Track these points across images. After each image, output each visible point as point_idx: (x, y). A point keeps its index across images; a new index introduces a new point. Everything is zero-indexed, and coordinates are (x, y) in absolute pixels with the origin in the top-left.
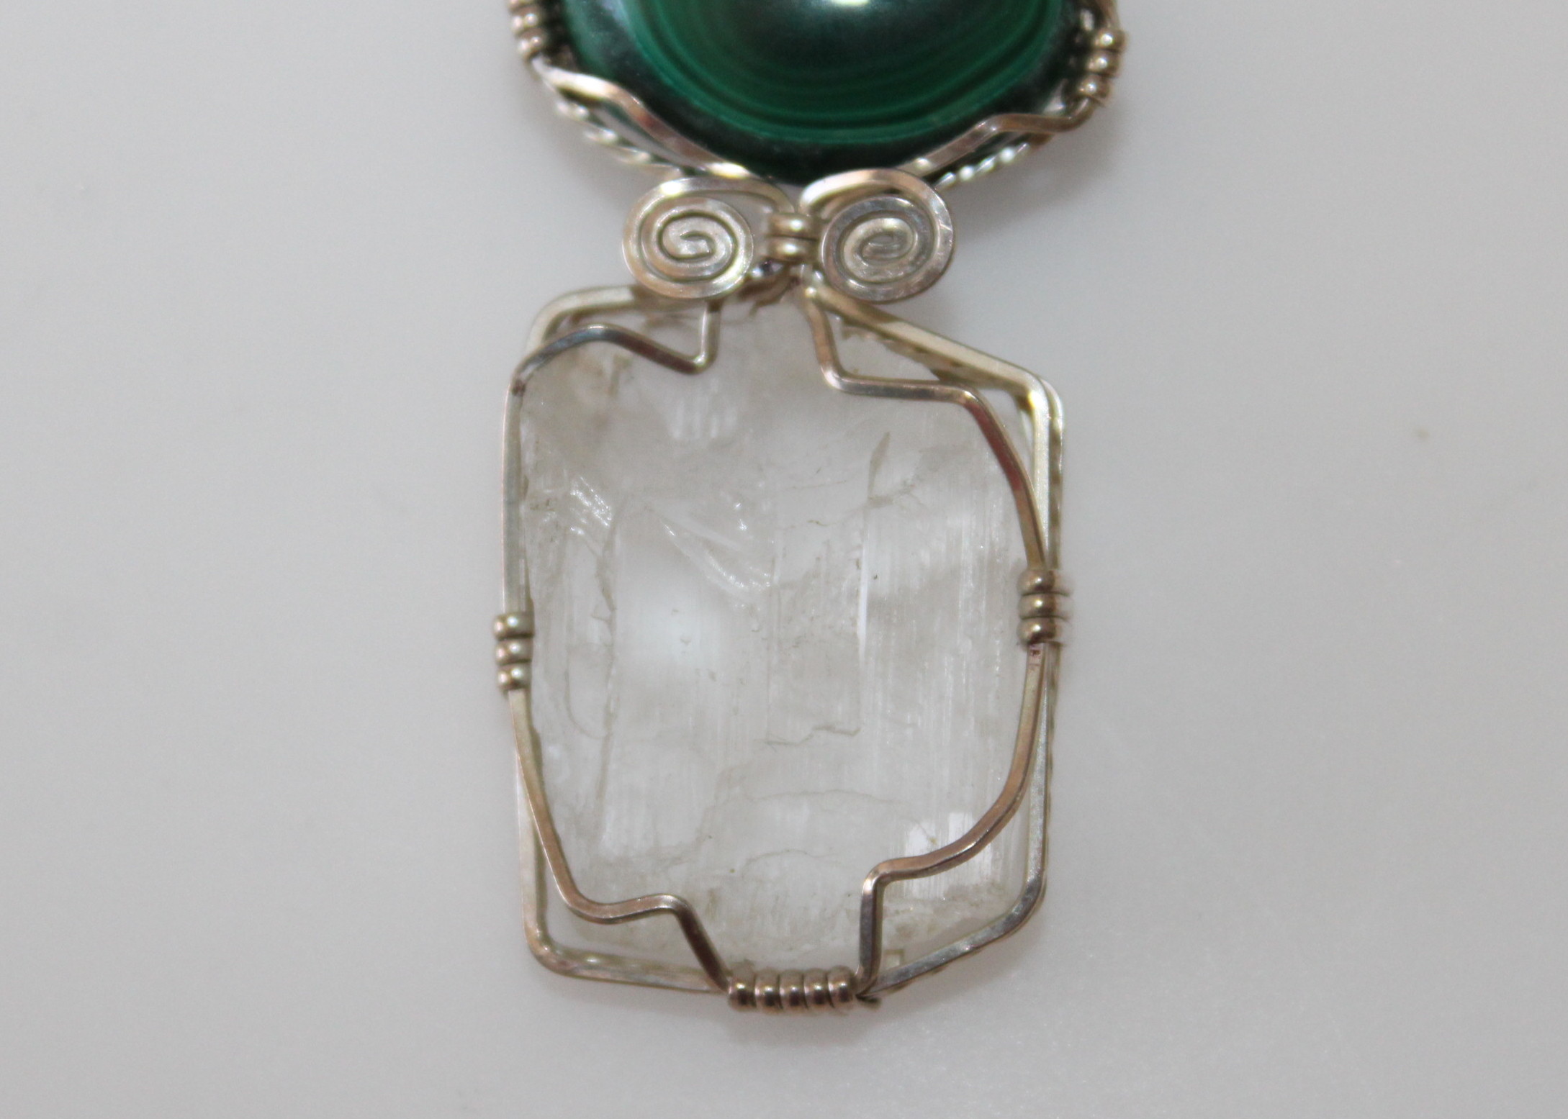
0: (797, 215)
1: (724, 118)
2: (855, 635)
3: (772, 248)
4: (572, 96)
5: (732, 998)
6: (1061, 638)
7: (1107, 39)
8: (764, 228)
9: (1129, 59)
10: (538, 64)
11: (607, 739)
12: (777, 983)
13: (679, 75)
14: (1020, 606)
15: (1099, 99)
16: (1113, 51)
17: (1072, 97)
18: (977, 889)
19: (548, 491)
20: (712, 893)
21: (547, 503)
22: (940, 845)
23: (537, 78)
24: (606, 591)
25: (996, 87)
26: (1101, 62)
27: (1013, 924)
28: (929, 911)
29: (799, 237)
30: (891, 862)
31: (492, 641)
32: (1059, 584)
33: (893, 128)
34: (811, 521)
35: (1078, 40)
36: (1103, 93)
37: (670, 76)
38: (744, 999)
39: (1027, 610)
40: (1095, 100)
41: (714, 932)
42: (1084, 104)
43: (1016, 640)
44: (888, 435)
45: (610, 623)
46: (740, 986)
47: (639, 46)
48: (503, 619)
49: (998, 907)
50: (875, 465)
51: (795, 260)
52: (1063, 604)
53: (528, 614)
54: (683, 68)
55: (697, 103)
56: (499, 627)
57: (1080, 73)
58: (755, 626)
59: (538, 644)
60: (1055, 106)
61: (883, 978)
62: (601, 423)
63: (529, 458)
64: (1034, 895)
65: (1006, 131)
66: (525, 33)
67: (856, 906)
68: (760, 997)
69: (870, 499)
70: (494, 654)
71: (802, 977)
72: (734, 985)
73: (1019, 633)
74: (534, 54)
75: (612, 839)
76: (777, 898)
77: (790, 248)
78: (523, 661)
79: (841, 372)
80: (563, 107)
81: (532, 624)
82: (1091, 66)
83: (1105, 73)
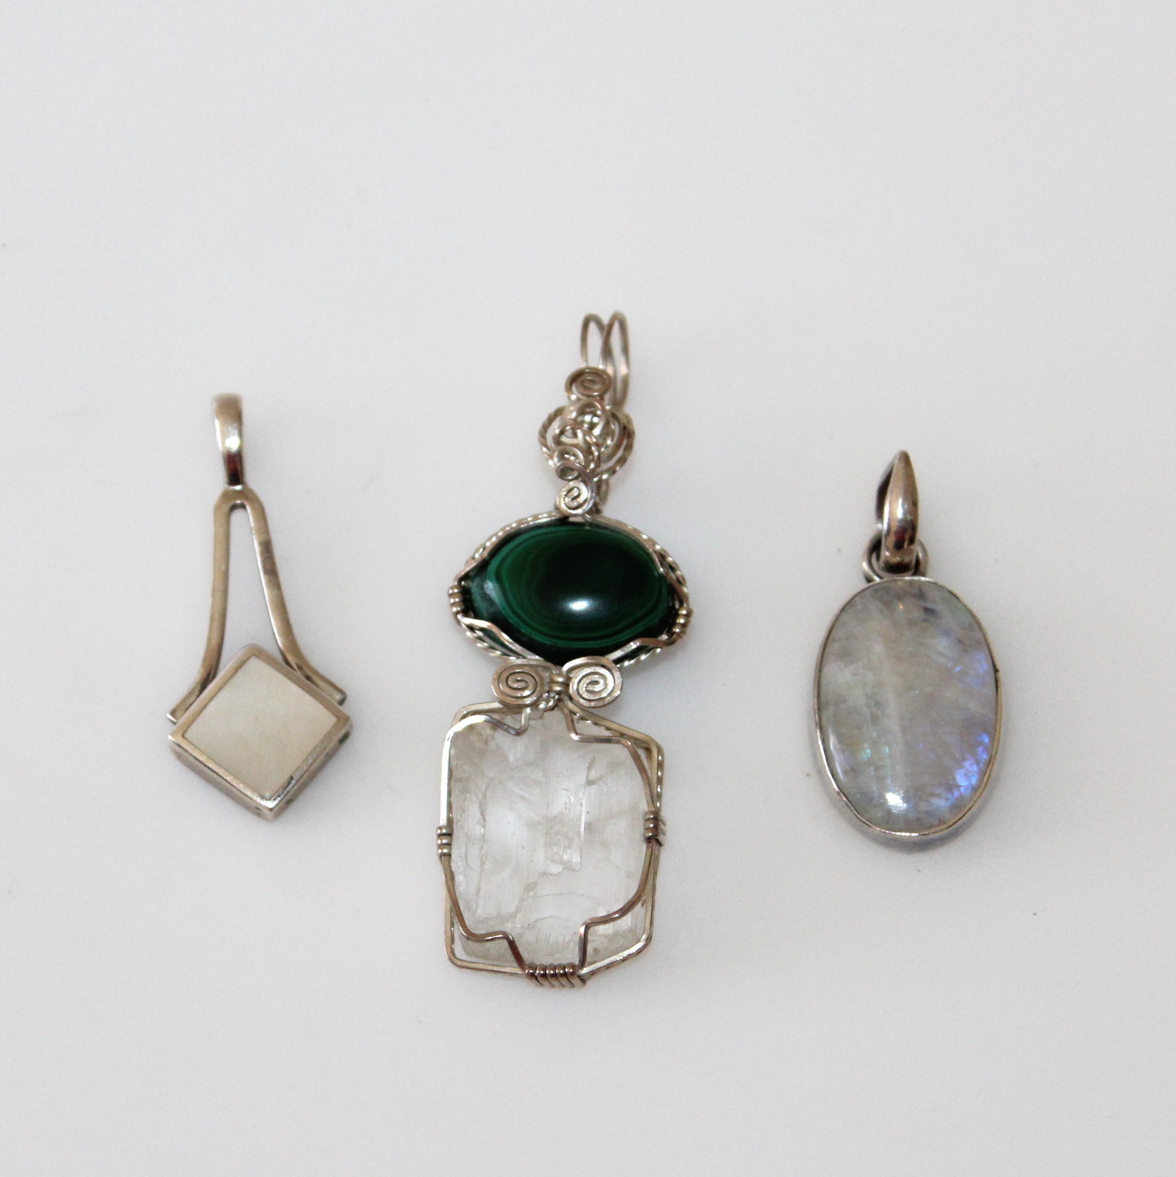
0: (560, 675)
1: (533, 636)
2: (579, 832)
3: (551, 687)
4: (471, 628)
5: (527, 975)
6: (661, 838)
7: (684, 612)
8: (548, 679)
9: (693, 619)
10: (459, 616)
11: (481, 872)
12: (545, 970)
13: (516, 619)
14: (644, 825)
15: (682, 635)
16: (688, 616)
17: (671, 634)
18: (624, 932)
22: (610, 912)
23: (458, 622)
24: (483, 814)
25: (640, 628)
26: (682, 621)
28: (606, 940)
29: (562, 683)
30: (592, 919)
32: (660, 818)
33: (599, 642)
34: (563, 789)
35: (673, 612)
36: (683, 632)
37: (513, 620)
38: (532, 976)
39: (647, 827)
40: (679, 635)
42: (675, 636)
43: (642, 839)
44: (595, 756)
45: (484, 826)
46: (530, 970)
47: (501, 608)
48: (440, 829)
50: (589, 769)
51: (560, 692)
52: (661, 826)
53: (451, 826)
54: (518, 616)
55: (523, 630)
56: (439, 831)
57: (674, 624)
59: (455, 837)
60: (664, 637)
62: (482, 753)
65: (645, 644)
66: (453, 605)
67: (577, 939)
68: (539, 975)
69: (587, 781)
71: (554, 968)
72: (528, 969)
73: (644, 835)
74: (458, 613)
75: (481, 912)
76: (547, 935)
77: (557, 688)
78: (449, 845)
79: (577, 734)
80: (468, 633)
81: (452, 831)
82: (678, 621)
83: (684, 626)
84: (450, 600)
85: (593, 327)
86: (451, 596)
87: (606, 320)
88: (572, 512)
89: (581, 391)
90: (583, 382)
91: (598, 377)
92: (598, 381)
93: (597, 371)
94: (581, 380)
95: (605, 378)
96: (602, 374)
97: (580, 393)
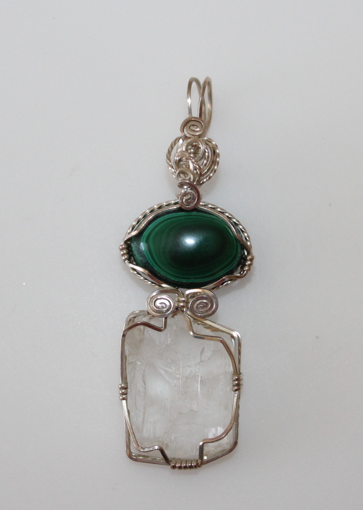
0: (183, 297)
2: (198, 391)
3: (178, 304)
4: (133, 269)
5: (171, 467)
7: (250, 257)
8: (177, 299)
9: (255, 262)
10: (126, 262)
11: (144, 412)
12: (181, 463)
13: (158, 267)
16: (251, 260)
17: (243, 271)
18: (224, 444)
19: (131, 360)
20: (166, 444)
21: (131, 363)
22: (216, 436)
23: (126, 265)
24: (144, 382)
25: (226, 270)
26: (249, 262)
27: (231, 450)
28: (213, 449)
29: (183, 301)
30: (206, 440)
31: (119, 389)
32: (241, 378)
34: (188, 366)
35: (244, 258)
36: (249, 270)
37: (156, 268)
38: (174, 467)
39: (234, 384)
40: (247, 271)
41: (167, 452)
42: (245, 272)
43: (232, 391)
44: (204, 347)
45: (145, 388)
46: (173, 464)
48: (121, 385)
49: (228, 447)
50: (202, 353)
51: (183, 307)
52: (241, 382)
53: (126, 383)
55: (162, 274)
57: (244, 265)
58: (176, 389)
59: (129, 390)
61: (204, 462)
62: (141, 341)
63: (127, 352)
64: (235, 444)
66: (123, 255)
67: (198, 447)
68: (177, 467)
69: (201, 361)
70: (119, 392)
71: (186, 462)
72: (172, 464)
73: (233, 388)
74: (125, 260)
75: (145, 434)
76: (181, 446)
77: (182, 304)
78: (125, 394)
79: (194, 333)
80: (132, 271)
81: (127, 386)
82: (247, 264)
83: (250, 265)
84: (120, 253)
85: (194, 84)
86: (122, 250)
87: (202, 82)
88: (187, 207)
89: (189, 132)
90: (190, 126)
91: (198, 123)
92: (198, 126)
93: (198, 120)
94: (189, 125)
95: (203, 124)
96: (201, 122)
97: (189, 133)
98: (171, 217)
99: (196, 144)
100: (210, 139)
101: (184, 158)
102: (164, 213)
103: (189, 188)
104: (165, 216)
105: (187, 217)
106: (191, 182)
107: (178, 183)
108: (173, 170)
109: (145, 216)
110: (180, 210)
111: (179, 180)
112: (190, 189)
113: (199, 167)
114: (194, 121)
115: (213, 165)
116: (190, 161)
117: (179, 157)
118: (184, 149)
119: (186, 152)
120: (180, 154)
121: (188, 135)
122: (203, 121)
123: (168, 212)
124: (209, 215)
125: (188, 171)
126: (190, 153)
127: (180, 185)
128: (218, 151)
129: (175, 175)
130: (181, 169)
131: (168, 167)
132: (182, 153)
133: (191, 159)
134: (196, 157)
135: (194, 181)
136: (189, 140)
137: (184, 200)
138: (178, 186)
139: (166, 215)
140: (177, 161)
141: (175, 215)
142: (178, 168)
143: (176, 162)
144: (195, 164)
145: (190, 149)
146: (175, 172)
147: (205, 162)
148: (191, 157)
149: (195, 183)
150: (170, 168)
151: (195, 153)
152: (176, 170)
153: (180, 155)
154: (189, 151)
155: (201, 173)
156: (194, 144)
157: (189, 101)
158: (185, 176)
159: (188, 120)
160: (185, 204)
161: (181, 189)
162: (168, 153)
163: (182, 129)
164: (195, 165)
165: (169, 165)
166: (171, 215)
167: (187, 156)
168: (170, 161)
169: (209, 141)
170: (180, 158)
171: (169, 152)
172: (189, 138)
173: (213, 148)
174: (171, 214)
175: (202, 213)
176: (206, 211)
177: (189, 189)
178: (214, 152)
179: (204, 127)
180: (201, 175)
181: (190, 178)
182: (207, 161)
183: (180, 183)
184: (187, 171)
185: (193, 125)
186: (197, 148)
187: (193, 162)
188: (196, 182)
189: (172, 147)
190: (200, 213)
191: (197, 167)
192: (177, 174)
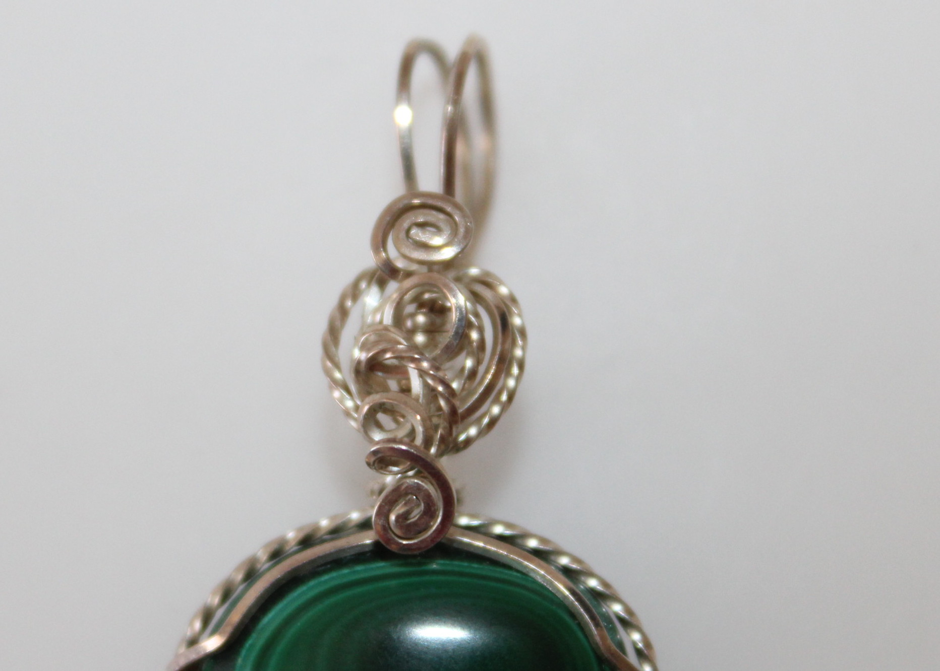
88: (405, 542)
89: (407, 252)
90: (408, 231)
91: (442, 216)
92: (442, 225)
93: (439, 204)
94: (406, 225)
95: (457, 218)
96: (449, 209)
97: (405, 257)
98: (345, 580)
99: (434, 295)
100: (487, 274)
101: (388, 355)
102: (318, 567)
103: (411, 469)
104: (325, 577)
105: (407, 580)
106: (416, 447)
107: (368, 452)
108: (349, 404)
109: (251, 575)
110: (379, 551)
111: (371, 441)
112: (416, 476)
113: (447, 386)
114: (423, 206)
115: (503, 376)
116: (412, 365)
117: (368, 350)
118: (388, 319)
119: (392, 329)
120: (373, 338)
121: (400, 264)
122: (456, 206)
123: (336, 562)
124: (492, 568)
125: (405, 403)
126: (412, 332)
127: (374, 462)
128: (517, 321)
129: (355, 419)
130: (376, 398)
131: (331, 389)
132: (380, 336)
133: (413, 360)
134: (436, 346)
135: (428, 442)
136: (408, 283)
137: (393, 517)
138: (368, 464)
139: (325, 572)
140: (363, 365)
141: (361, 571)
142: (369, 393)
143: (357, 372)
144: (433, 377)
145: (413, 316)
146: (357, 408)
147: (469, 363)
148: (414, 347)
149: (433, 450)
150: (337, 394)
151: (432, 330)
152: (362, 401)
153: (376, 343)
154: (409, 324)
155: (453, 411)
156: (427, 296)
157: (403, 116)
158: (396, 421)
159: (401, 205)
160: (397, 531)
161: (381, 475)
162: (329, 338)
163: (380, 238)
164: (430, 382)
165: (334, 381)
166: (344, 574)
167: (401, 346)
168: (337, 366)
169: (486, 282)
170: (370, 354)
171: (333, 333)
172: (409, 274)
173: (498, 308)
174: (345, 571)
175: (462, 560)
176: (479, 552)
177: (411, 473)
178: (503, 322)
179: (462, 230)
180: (456, 418)
181: (412, 433)
182: (478, 362)
183: (375, 453)
184: (403, 406)
185: (422, 226)
186: (437, 310)
187: (422, 373)
188: (439, 446)
189: (343, 312)
190: (456, 563)
191: (440, 389)
192: (361, 417)
